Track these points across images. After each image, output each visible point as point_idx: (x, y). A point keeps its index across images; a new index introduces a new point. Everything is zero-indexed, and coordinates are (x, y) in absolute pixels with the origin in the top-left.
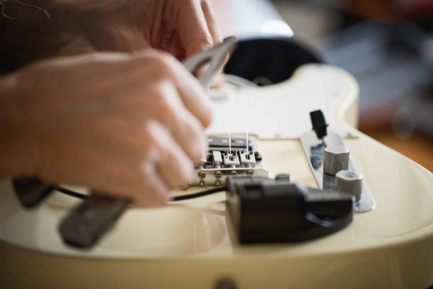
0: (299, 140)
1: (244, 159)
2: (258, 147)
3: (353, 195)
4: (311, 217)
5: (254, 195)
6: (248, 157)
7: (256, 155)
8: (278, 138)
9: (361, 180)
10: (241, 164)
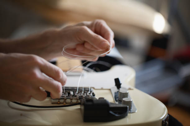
0: (110, 90)
1: (88, 94)
2: (94, 91)
3: (128, 105)
4: (111, 112)
5: (90, 103)
6: (90, 94)
7: (93, 93)
8: (102, 89)
9: (132, 101)
10: (87, 96)
